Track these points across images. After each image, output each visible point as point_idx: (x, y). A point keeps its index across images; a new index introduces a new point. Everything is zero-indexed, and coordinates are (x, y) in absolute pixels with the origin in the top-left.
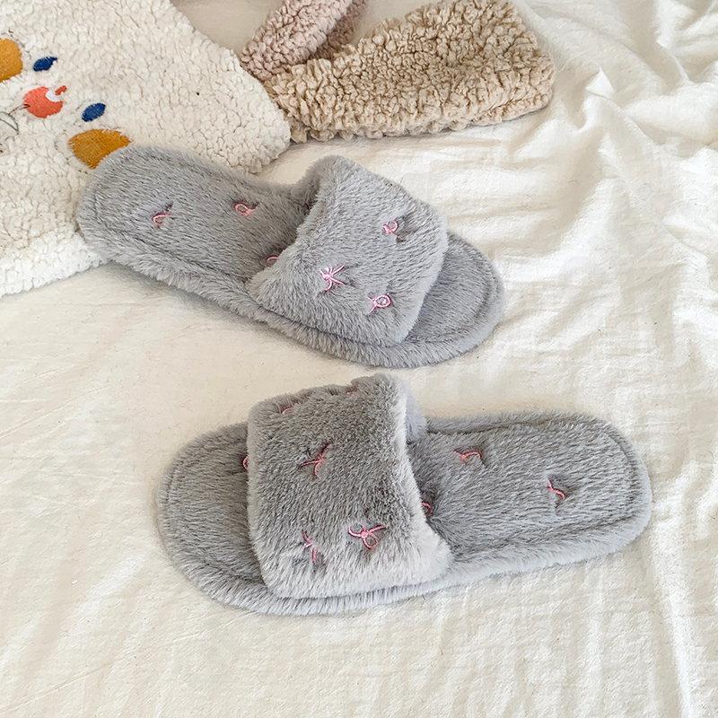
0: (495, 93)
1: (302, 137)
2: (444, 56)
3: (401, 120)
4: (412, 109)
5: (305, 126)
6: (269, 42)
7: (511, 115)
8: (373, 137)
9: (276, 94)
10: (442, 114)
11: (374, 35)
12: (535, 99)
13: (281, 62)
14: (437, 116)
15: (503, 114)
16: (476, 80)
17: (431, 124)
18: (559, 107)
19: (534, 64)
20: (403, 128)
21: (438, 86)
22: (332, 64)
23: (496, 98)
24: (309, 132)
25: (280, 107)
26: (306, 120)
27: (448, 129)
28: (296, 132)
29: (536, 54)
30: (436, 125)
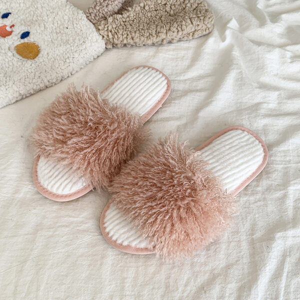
0: (189, 27)
1: (110, 46)
2: (169, 12)
3: (150, 39)
4: (154, 35)
5: (111, 42)
7: (196, 36)
8: (139, 46)
9: (99, 29)
10: (167, 35)
11: (140, 3)
12: (206, 30)
14: (164, 37)
15: (192, 36)
16: (181, 22)
18: (216, 33)
19: (206, 15)
20: (151, 42)
21: (166, 24)
22: (122, 16)
24: (113, 44)
25: (100, 35)
28: (108, 44)
30: (165, 41)
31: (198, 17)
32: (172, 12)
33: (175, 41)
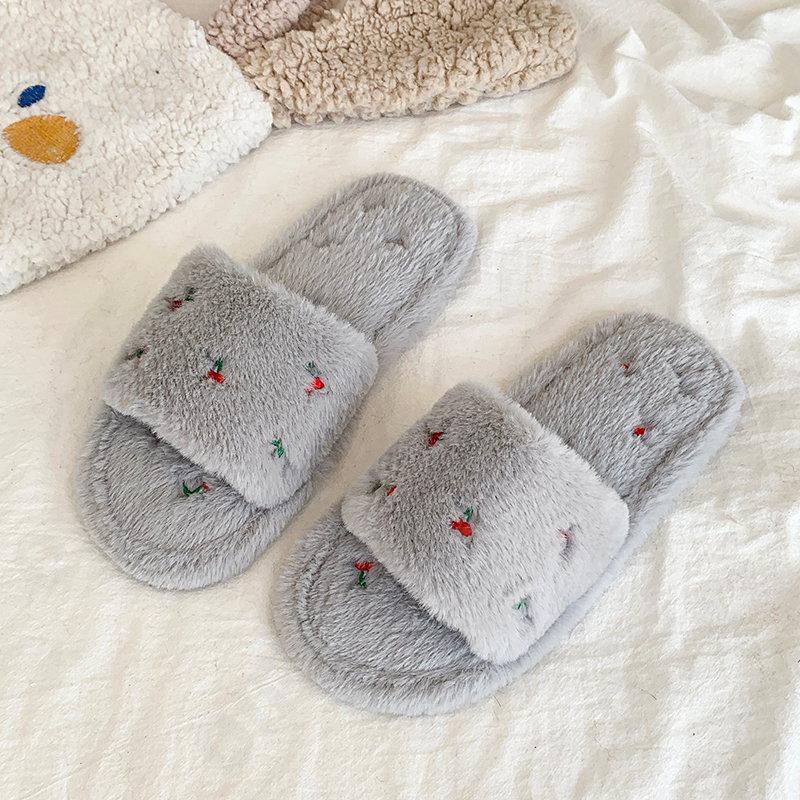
0: (509, 57)
1: (285, 122)
2: (448, 17)
5: (288, 109)
6: (240, 14)
7: (530, 83)
8: (369, 118)
10: (448, 85)
12: (556, 64)
13: (255, 36)
14: (441, 89)
15: (520, 83)
16: (487, 44)
17: (436, 100)
18: (585, 73)
20: (404, 105)
21: (442, 53)
22: (314, 34)
23: (510, 63)
24: (292, 115)
25: (258, 89)
26: (290, 104)
27: (456, 104)
28: (279, 115)
29: (554, 11)
30: (442, 100)
31: (534, 29)
32: (457, 19)
33: (470, 100)
